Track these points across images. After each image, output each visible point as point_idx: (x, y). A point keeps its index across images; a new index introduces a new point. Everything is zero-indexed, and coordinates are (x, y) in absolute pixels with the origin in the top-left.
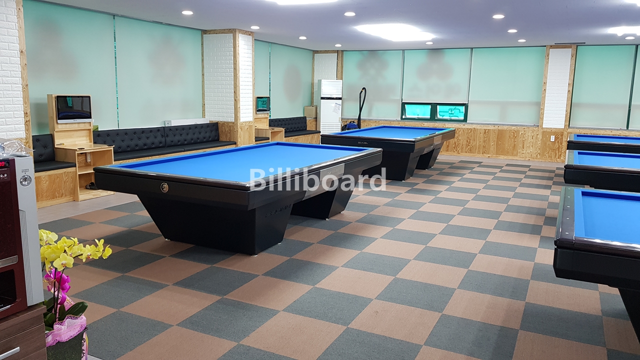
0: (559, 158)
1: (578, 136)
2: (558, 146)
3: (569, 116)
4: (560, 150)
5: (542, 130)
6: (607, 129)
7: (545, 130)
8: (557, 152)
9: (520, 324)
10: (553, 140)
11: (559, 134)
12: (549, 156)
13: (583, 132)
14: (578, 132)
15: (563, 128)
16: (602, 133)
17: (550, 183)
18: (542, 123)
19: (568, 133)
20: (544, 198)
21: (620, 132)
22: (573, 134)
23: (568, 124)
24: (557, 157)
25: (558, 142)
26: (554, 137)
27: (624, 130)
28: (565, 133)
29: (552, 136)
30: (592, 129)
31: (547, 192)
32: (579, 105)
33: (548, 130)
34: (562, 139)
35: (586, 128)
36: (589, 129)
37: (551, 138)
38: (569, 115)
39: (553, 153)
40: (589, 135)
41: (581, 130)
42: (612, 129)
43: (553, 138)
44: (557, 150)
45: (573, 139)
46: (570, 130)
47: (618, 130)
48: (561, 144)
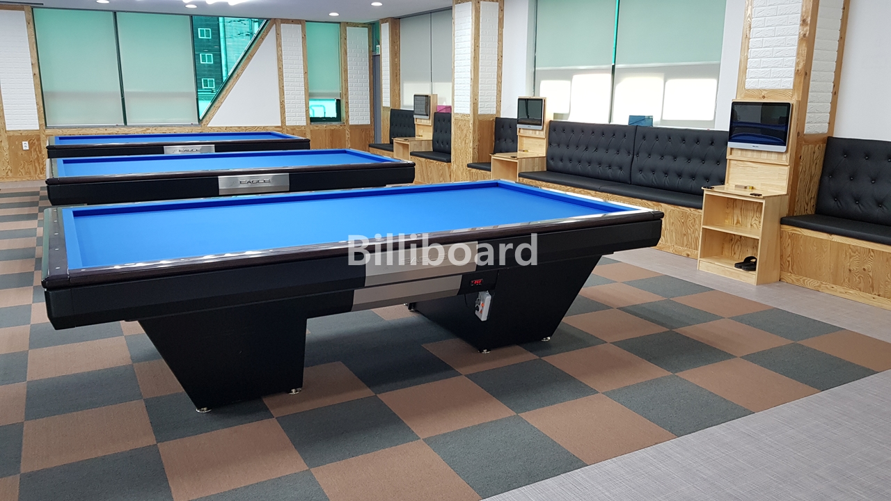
0: (41, 173)
1: (61, 138)
2: (36, 156)
3: (42, 112)
4: (41, 161)
5: (6, 135)
6: (100, 127)
7: (11, 134)
8: (37, 164)
9: (24, 414)
10: (28, 148)
11: (33, 138)
12: (26, 173)
13: (68, 133)
14: (61, 133)
15: (38, 128)
16: (93, 132)
17: (35, 210)
18: (5, 123)
19: (47, 136)
20: (29, 233)
21: (117, 129)
22: (54, 137)
23: (44, 122)
24: (38, 172)
25: (35, 149)
26: (27, 142)
27: (122, 126)
28: (43, 136)
29: (23, 142)
30: (79, 127)
31: (32, 224)
32: (53, 95)
33: (16, 134)
34: (40, 144)
35: (71, 128)
36: (75, 127)
37: (24, 145)
38: (42, 109)
39: (30, 166)
40: (76, 136)
41: (65, 131)
42: (106, 126)
43: (26, 145)
44: (36, 161)
45: (53, 144)
46: (48, 131)
47: (114, 127)
48: (40, 153)
